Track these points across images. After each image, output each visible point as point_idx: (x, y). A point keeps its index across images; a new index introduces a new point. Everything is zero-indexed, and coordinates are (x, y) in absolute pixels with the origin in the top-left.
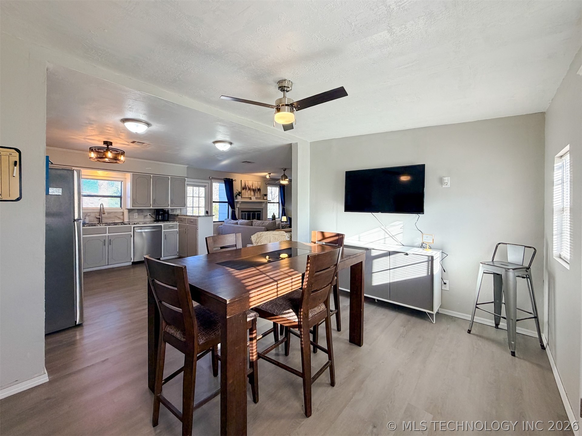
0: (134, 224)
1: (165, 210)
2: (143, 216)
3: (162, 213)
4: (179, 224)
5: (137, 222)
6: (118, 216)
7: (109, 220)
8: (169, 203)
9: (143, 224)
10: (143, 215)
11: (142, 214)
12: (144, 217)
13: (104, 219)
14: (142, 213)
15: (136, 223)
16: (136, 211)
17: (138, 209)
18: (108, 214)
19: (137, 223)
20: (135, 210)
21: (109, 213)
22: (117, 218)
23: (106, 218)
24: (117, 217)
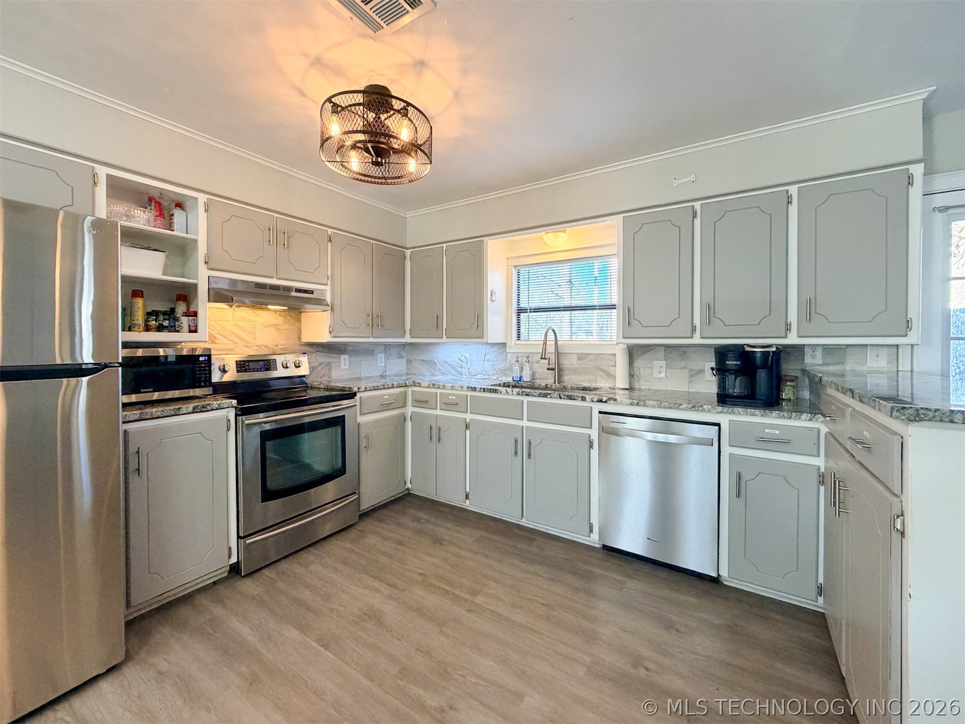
0: (601, 401)
1: (748, 349)
2: (687, 371)
3: (739, 363)
4: (830, 434)
5: (610, 396)
6: (605, 368)
7: (581, 378)
8: (793, 317)
9: (632, 404)
10: (685, 368)
11: (683, 364)
12: (691, 376)
13: (568, 372)
14: (683, 360)
15: (604, 399)
16: (662, 352)
17: (667, 347)
18: (579, 359)
19: (609, 399)
20: (658, 348)
21: (581, 357)
22: (602, 373)
23: (575, 371)
24: (604, 371)
